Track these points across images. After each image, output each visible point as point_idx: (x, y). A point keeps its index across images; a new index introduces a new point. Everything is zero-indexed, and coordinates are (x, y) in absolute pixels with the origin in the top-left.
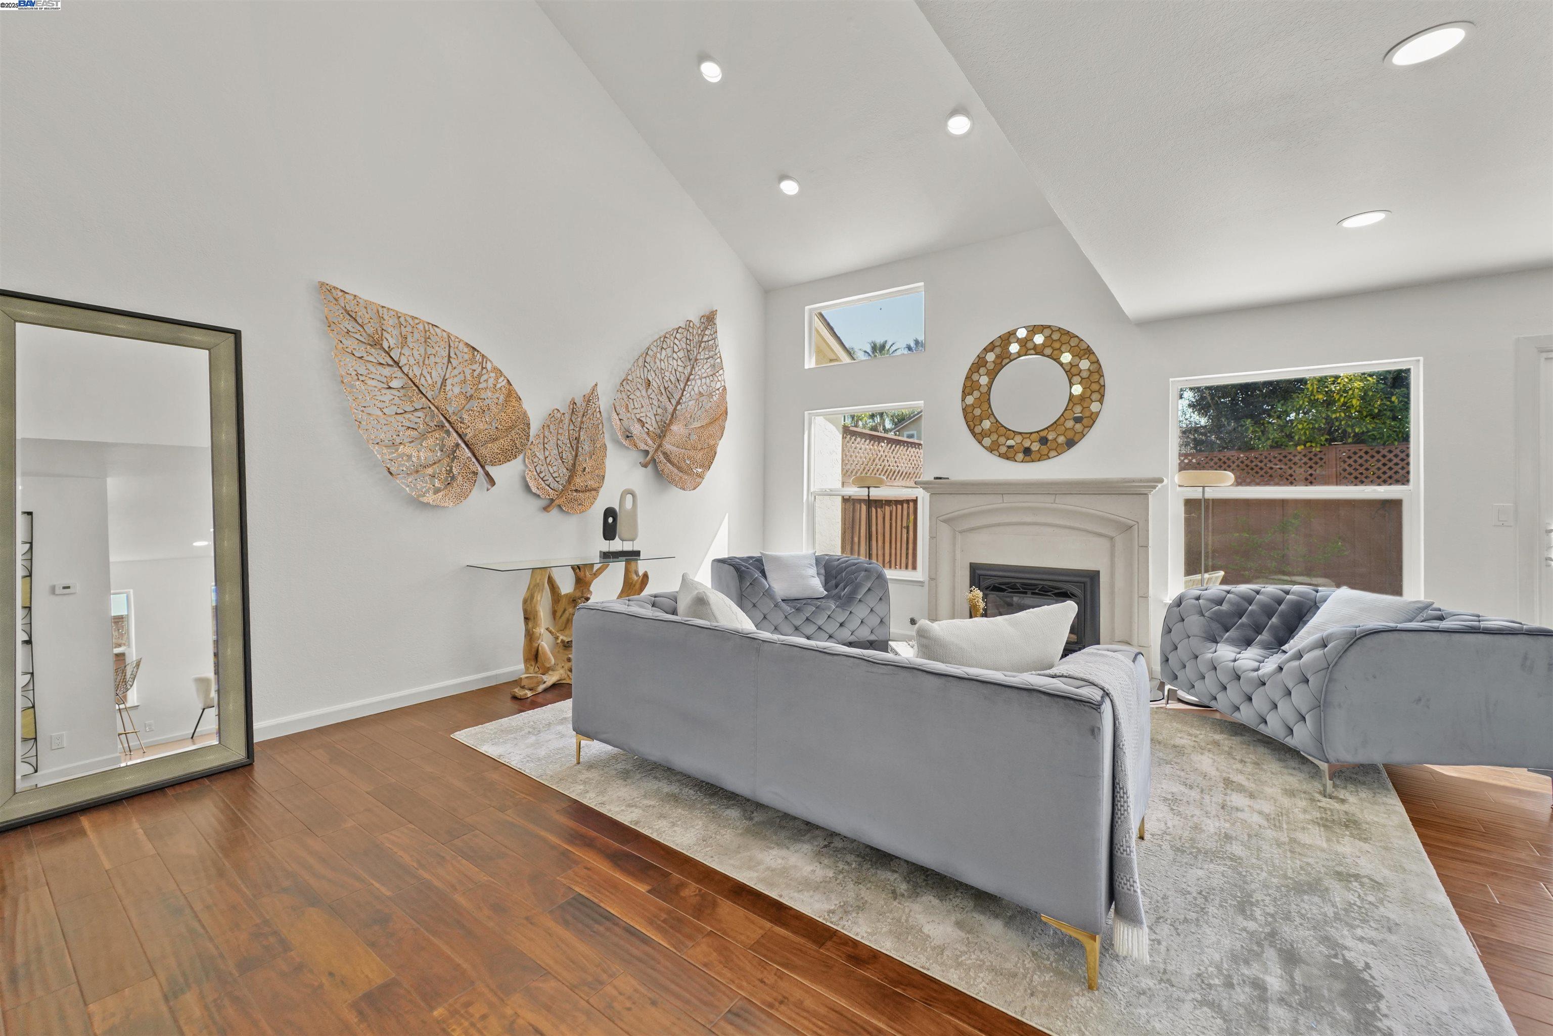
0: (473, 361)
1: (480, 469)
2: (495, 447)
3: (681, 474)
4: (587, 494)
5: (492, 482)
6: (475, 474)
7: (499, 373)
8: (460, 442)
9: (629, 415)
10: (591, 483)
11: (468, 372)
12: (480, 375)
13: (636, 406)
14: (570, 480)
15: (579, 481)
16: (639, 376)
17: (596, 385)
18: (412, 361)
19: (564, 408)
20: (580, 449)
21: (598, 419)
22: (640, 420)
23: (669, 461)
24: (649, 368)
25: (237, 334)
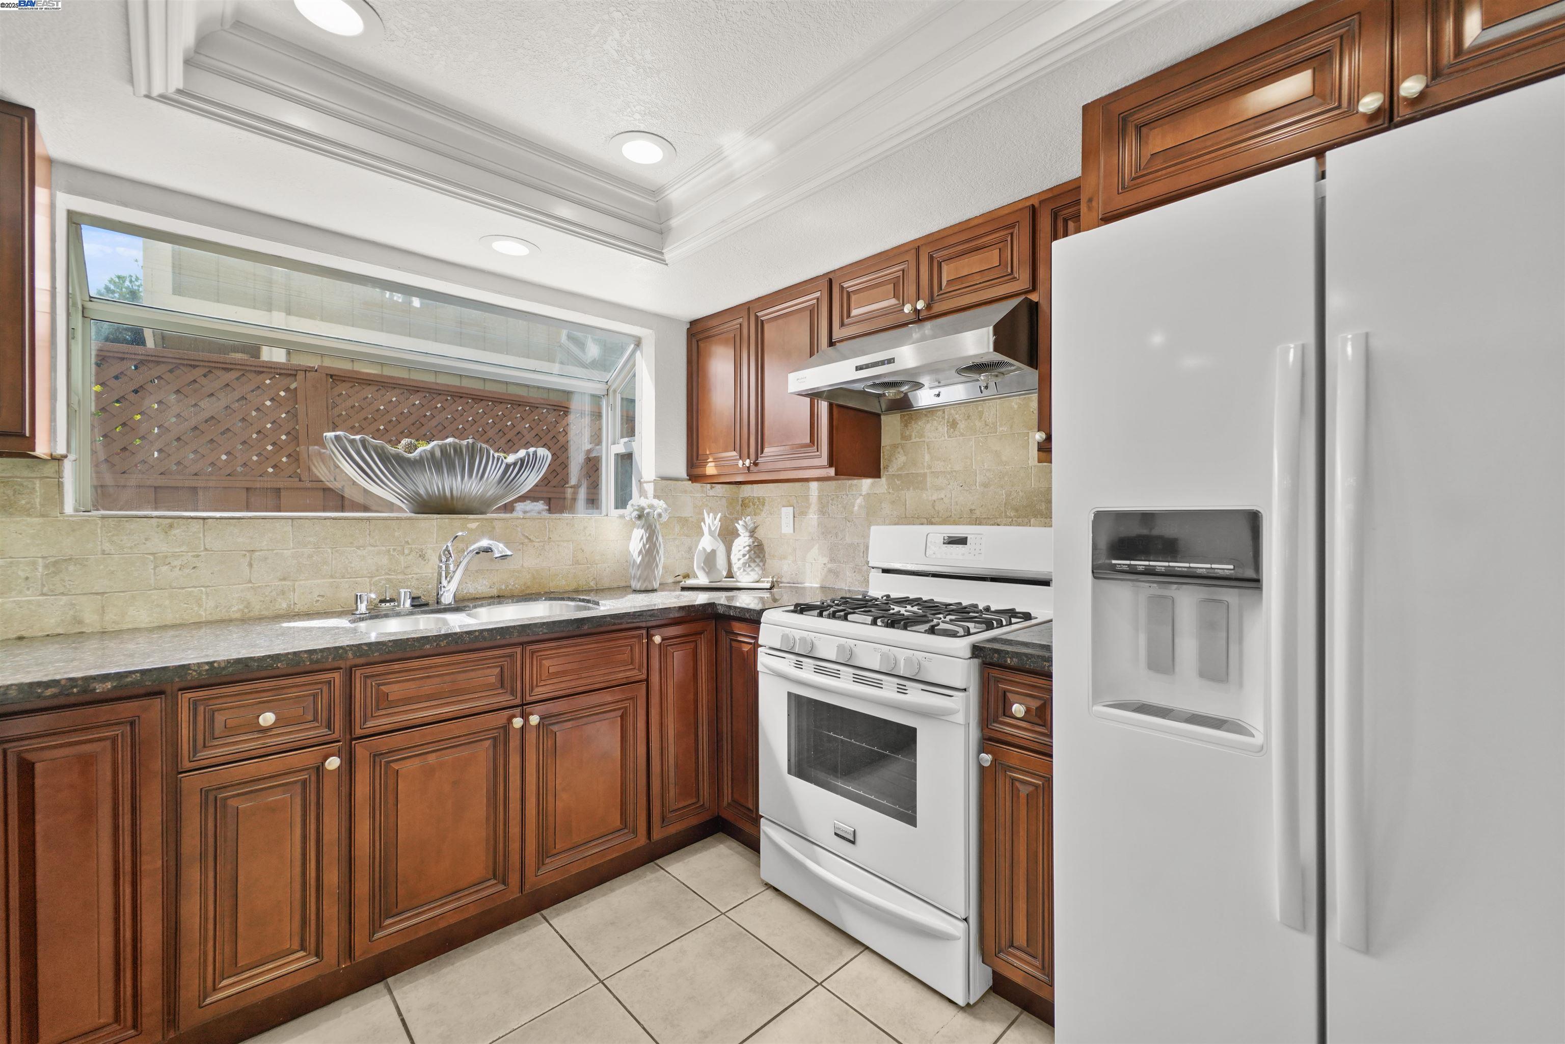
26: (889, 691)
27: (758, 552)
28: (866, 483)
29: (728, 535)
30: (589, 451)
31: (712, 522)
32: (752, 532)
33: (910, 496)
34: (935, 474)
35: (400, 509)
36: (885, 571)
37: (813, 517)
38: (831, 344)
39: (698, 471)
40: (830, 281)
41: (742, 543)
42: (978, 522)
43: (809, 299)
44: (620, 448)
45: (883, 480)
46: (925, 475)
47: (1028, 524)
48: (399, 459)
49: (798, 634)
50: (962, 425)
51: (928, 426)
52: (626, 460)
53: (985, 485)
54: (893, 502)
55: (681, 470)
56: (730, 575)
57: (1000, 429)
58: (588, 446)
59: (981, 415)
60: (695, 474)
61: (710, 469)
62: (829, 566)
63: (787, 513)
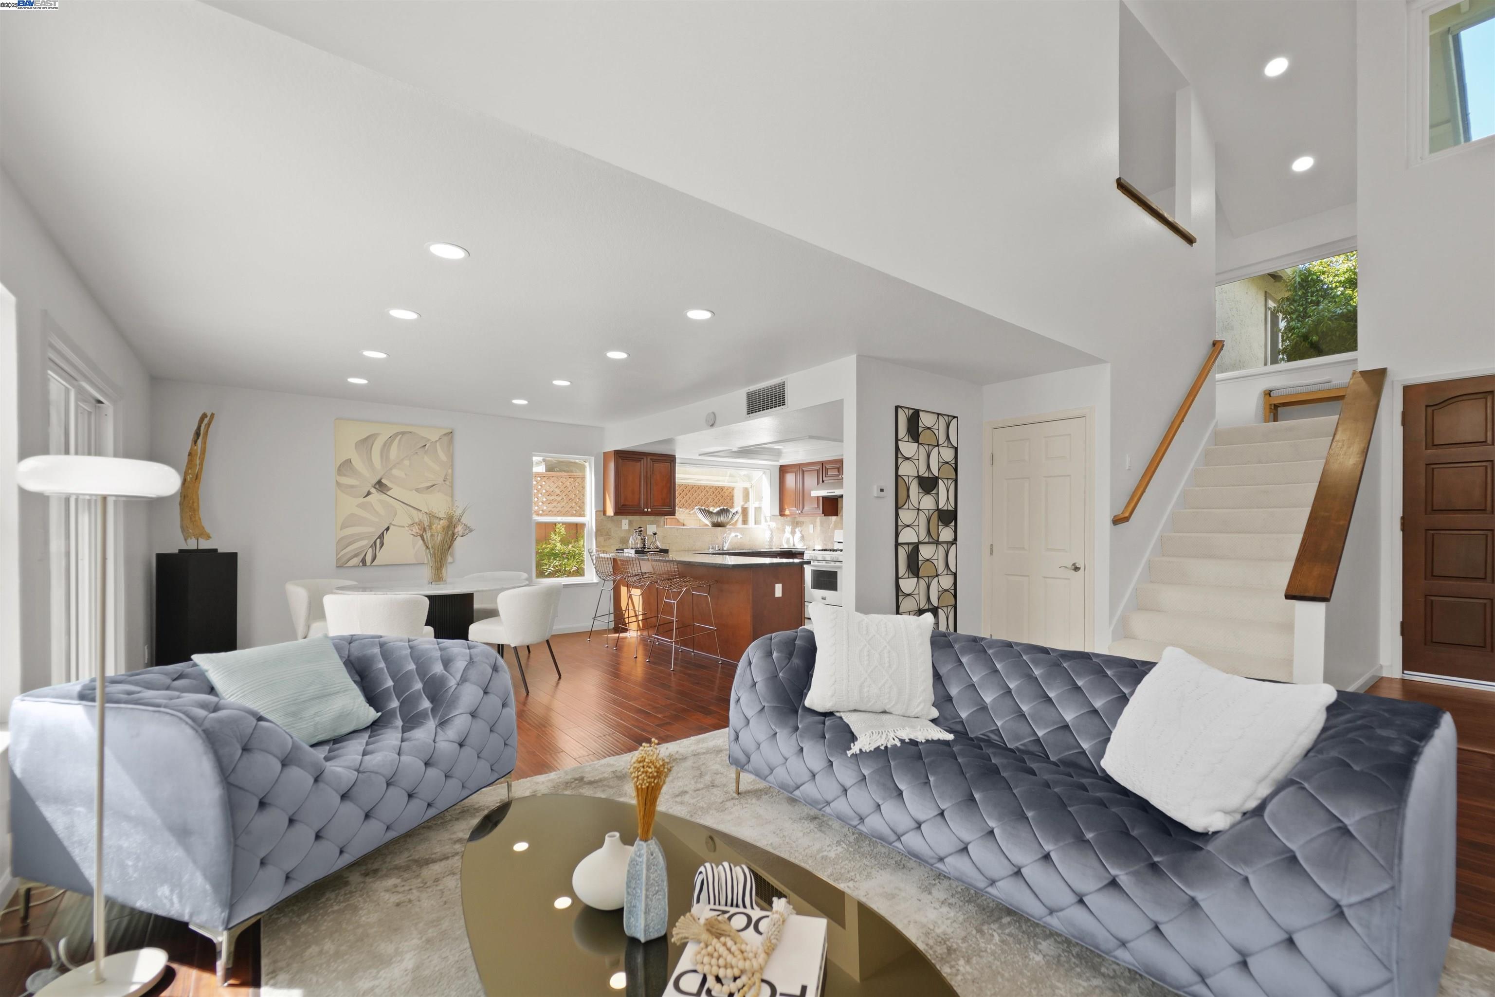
26: (832, 564)
27: (803, 538)
28: (834, 518)
29: (793, 533)
30: (743, 505)
31: (788, 529)
32: (801, 532)
35: (708, 526)
36: (839, 542)
37: (819, 528)
38: (823, 481)
39: (783, 513)
40: (822, 464)
41: (798, 535)
43: (817, 467)
44: (757, 505)
45: (839, 517)
48: (712, 512)
49: (813, 555)
52: (758, 510)
55: (777, 512)
56: (794, 545)
58: (742, 503)
60: (782, 513)
61: (787, 512)
63: (811, 526)
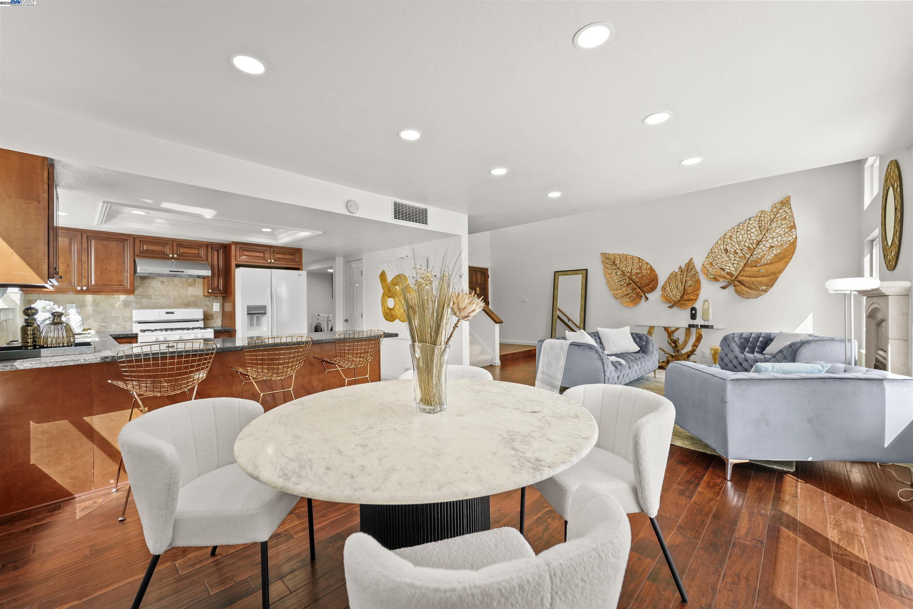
0: (639, 262)
1: (643, 294)
2: (648, 287)
3: (750, 291)
4: (690, 302)
5: (647, 299)
6: (641, 296)
7: (647, 263)
8: (636, 287)
9: (713, 267)
10: (692, 297)
11: (638, 266)
12: (642, 266)
13: (718, 262)
14: (682, 297)
15: (686, 297)
16: (719, 248)
17: (692, 259)
18: (622, 266)
19: (677, 270)
20: (686, 285)
21: (694, 272)
22: (721, 268)
23: (743, 284)
24: (727, 243)
25: (587, 270)
33: (144, 301)
34: (156, 295)
37: (90, 308)
38: (134, 256)
40: (134, 238)
42: (172, 308)
46: (151, 295)
47: (188, 308)
50: (166, 283)
51: (153, 282)
53: (174, 299)
54: (137, 303)
57: (179, 285)
59: (173, 281)
62: (101, 324)
63: (70, 306)
